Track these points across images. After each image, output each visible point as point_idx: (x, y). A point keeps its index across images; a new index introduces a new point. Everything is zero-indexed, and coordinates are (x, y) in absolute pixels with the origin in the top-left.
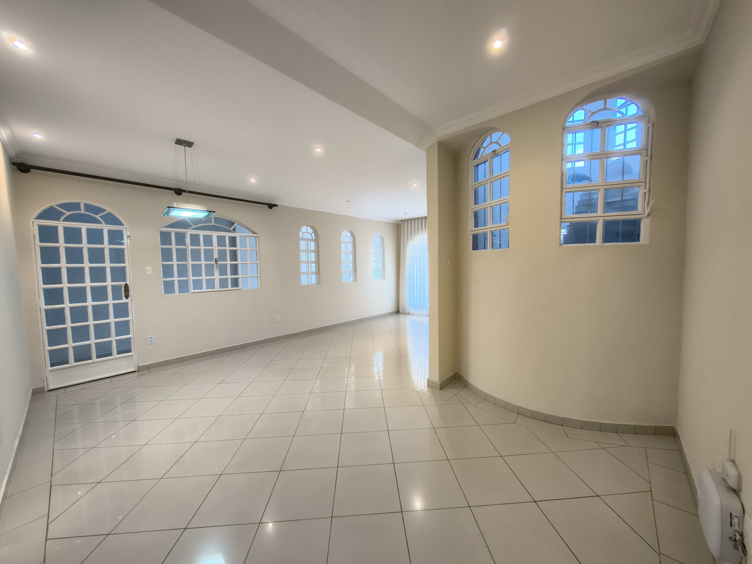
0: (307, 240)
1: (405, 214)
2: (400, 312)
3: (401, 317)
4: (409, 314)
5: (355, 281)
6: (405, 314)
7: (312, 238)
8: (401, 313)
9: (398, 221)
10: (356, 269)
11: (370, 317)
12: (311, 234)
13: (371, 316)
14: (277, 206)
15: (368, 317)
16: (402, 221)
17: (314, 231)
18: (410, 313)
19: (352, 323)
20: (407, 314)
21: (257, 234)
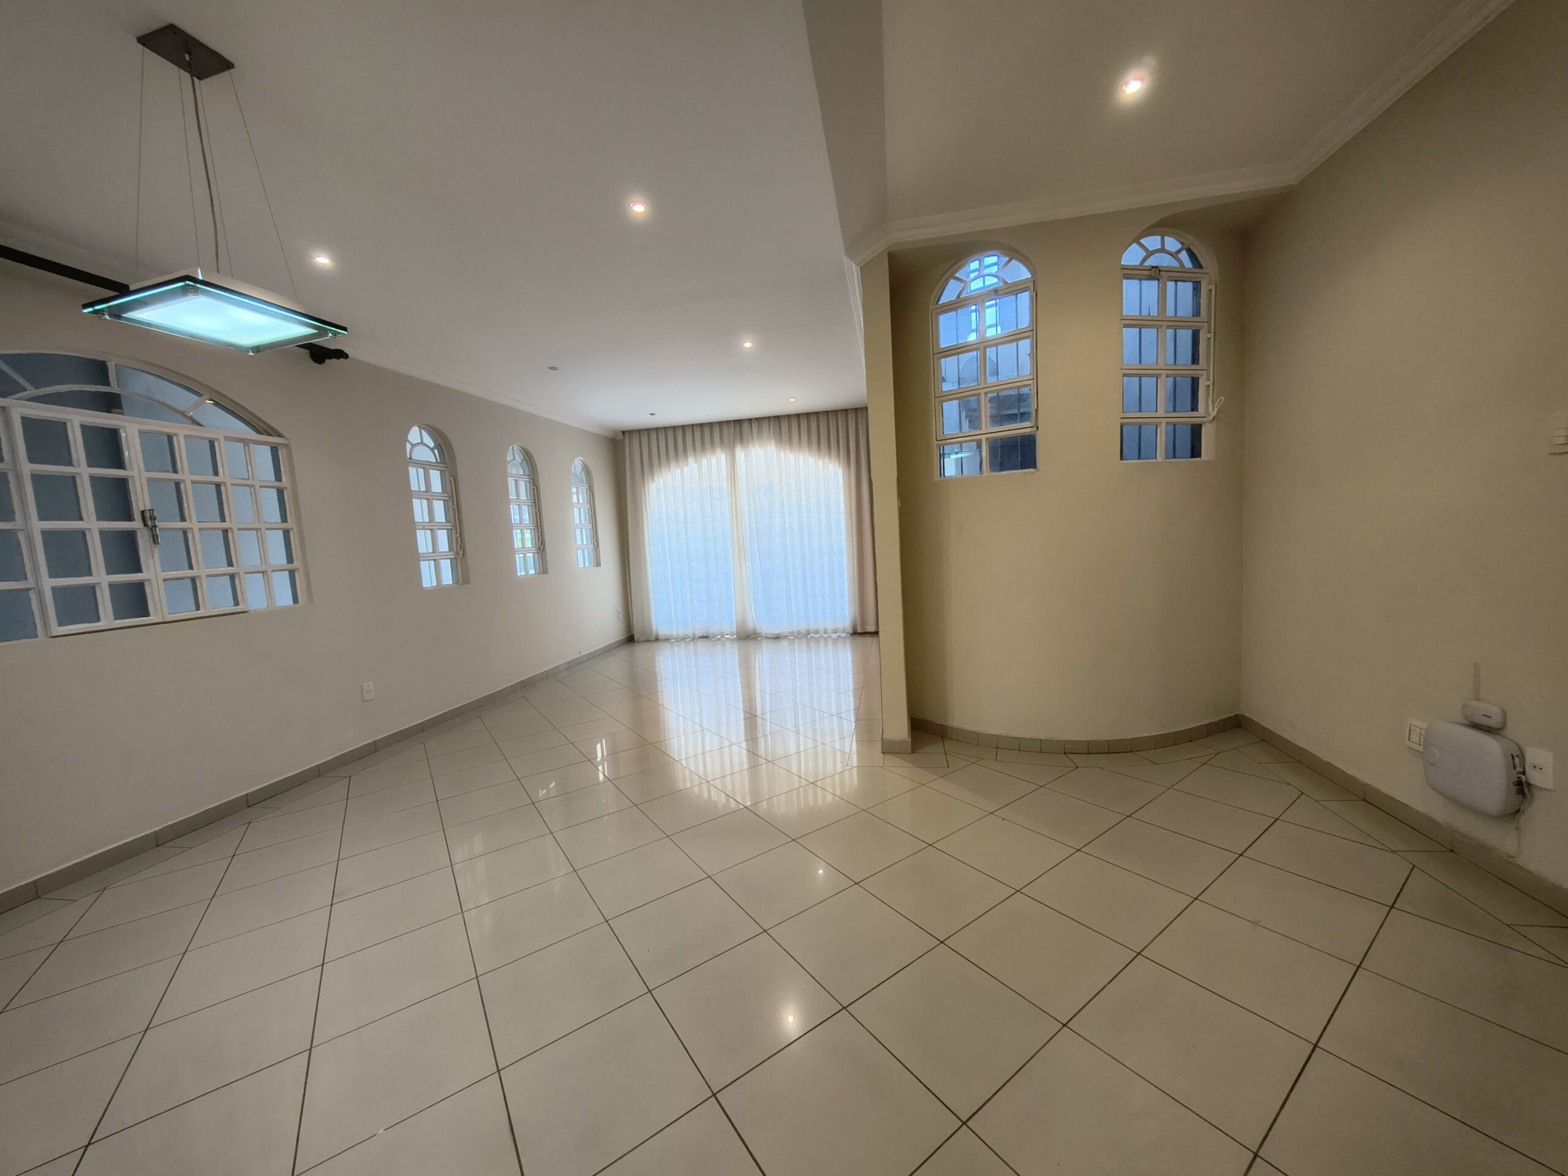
0: (425, 466)
1: (652, 414)
2: (636, 639)
3: (640, 650)
4: (657, 639)
5: (544, 573)
6: (648, 641)
7: (435, 461)
8: (639, 642)
9: (616, 432)
10: (543, 543)
11: (581, 656)
12: (432, 450)
13: (582, 654)
14: (346, 356)
15: (578, 658)
16: (623, 432)
17: (440, 440)
18: (660, 638)
19: (547, 677)
20: (653, 641)
21: (280, 435)
